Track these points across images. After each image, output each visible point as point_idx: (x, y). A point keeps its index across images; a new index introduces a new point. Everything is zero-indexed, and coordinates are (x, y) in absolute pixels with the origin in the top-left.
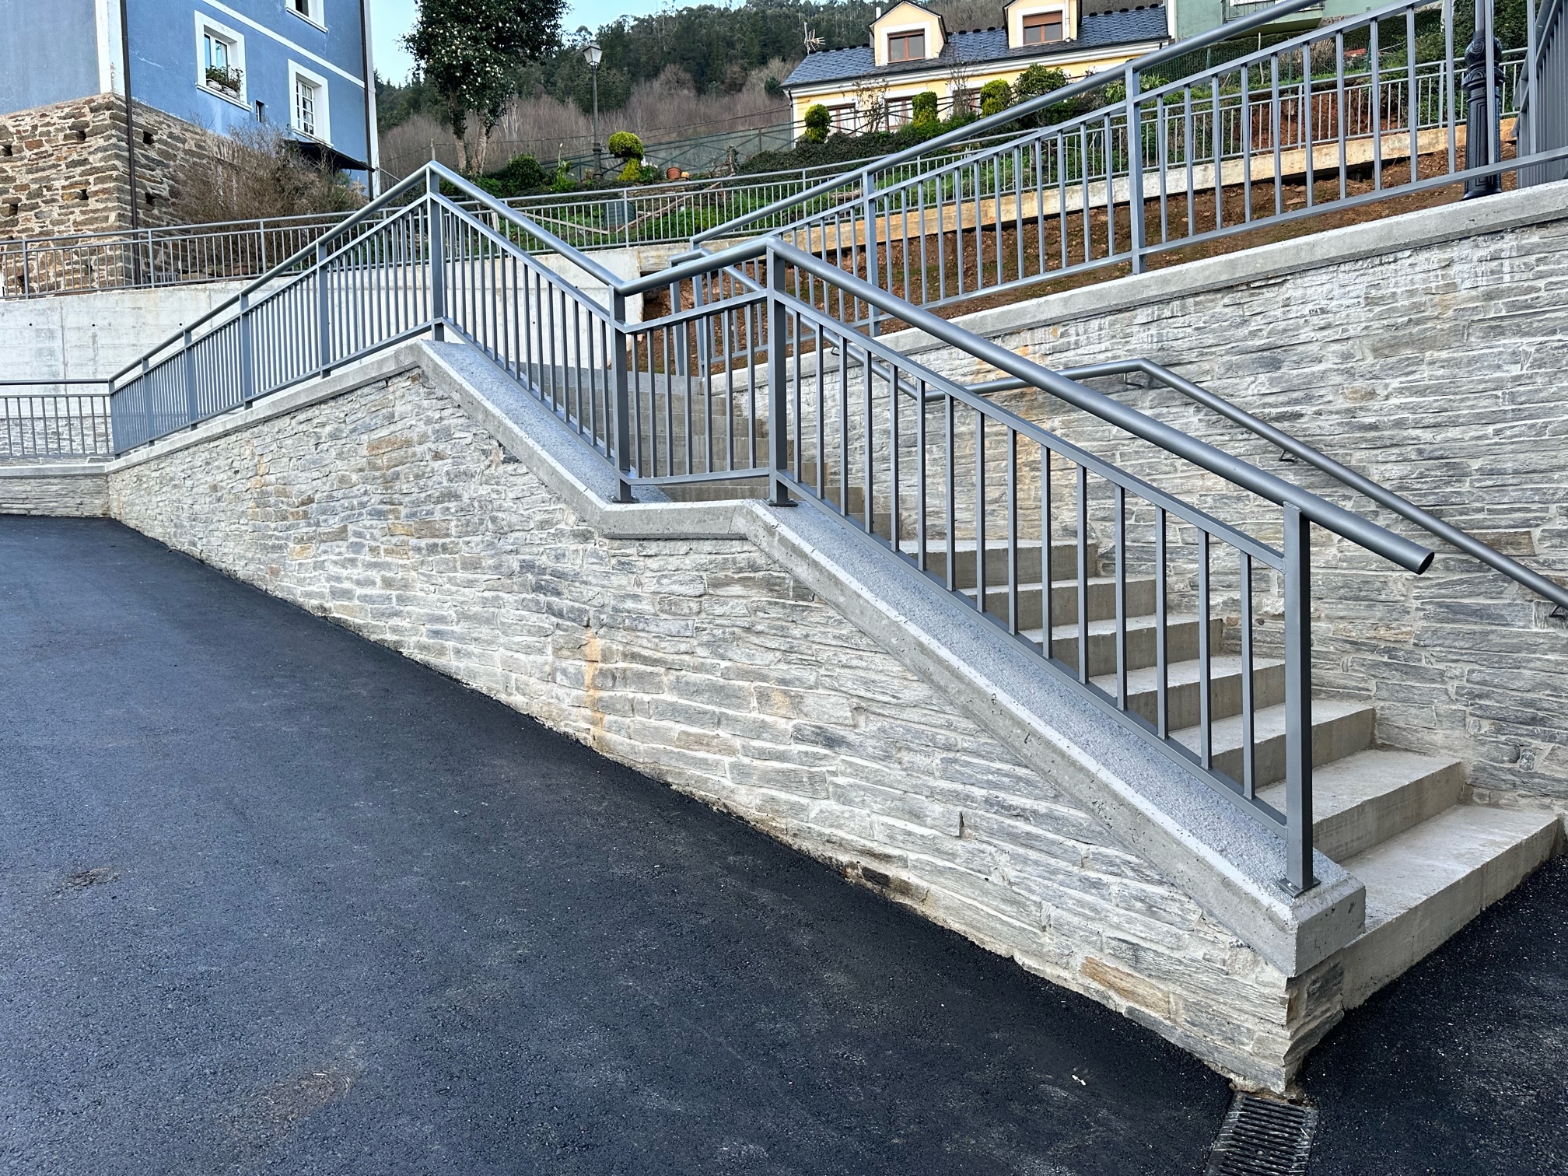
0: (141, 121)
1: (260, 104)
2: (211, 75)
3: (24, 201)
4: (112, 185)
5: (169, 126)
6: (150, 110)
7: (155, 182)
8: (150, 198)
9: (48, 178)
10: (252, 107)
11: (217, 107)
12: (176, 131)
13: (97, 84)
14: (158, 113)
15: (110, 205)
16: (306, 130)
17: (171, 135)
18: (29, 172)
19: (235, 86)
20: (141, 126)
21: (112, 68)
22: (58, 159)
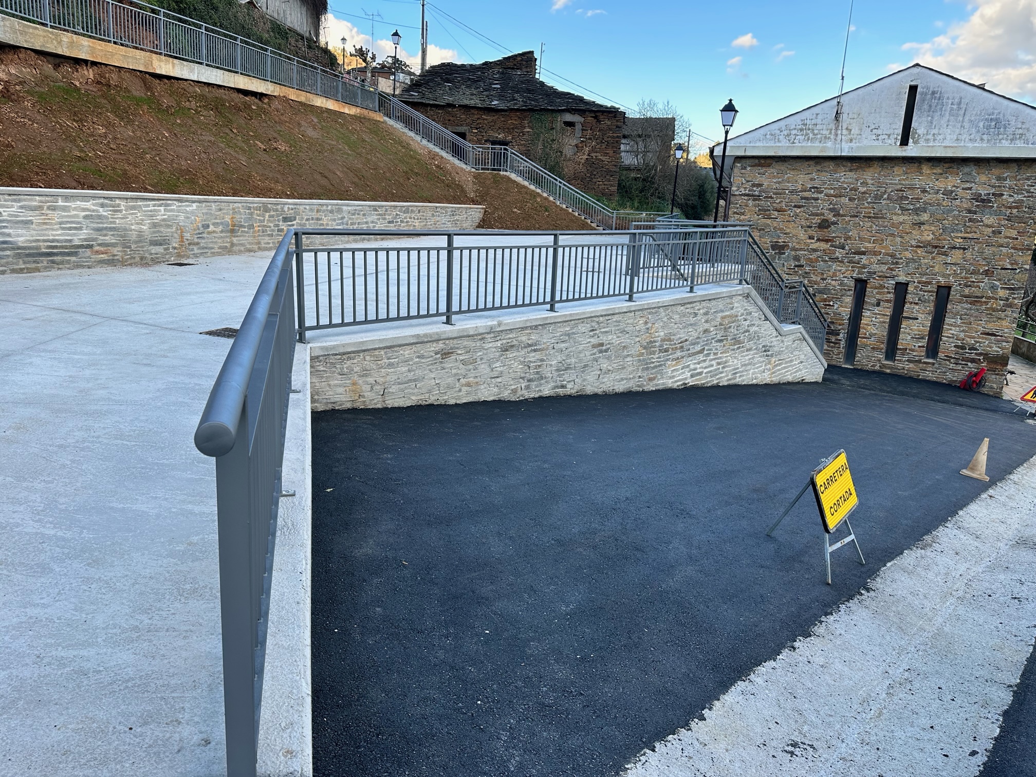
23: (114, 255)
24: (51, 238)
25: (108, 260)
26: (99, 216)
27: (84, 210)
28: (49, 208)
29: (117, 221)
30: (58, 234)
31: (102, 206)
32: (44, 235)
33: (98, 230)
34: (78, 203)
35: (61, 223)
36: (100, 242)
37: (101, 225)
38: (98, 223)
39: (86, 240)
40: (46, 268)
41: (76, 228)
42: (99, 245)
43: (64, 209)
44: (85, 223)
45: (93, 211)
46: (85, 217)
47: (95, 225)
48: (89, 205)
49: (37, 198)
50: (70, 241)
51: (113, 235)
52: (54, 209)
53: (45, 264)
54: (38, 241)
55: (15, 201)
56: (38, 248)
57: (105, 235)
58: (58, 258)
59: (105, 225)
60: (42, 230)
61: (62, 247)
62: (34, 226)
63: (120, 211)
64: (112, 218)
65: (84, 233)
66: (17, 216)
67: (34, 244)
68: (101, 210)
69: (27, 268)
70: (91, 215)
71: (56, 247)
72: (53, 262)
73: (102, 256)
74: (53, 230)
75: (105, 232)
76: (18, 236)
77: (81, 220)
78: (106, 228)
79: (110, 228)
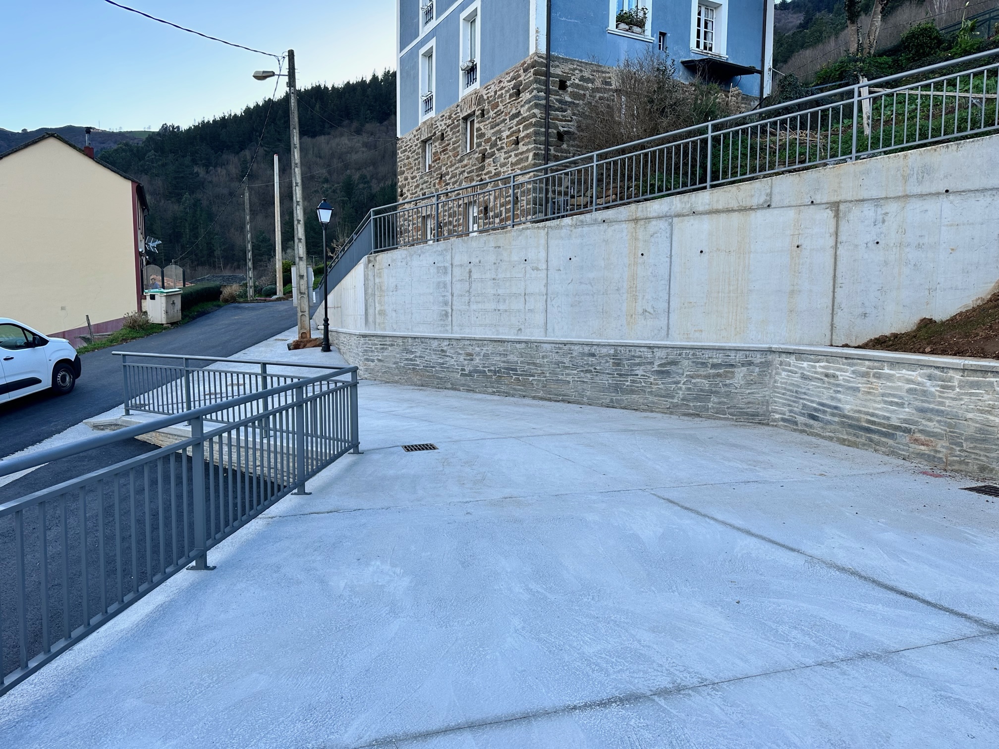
0: (558, 71)
1: (663, 34)
2: (621, 19)
3: (489, 151)
4: (531, 130)
5: (581, 71)
6: (566, 61)
7: (566, 121)
8: (560, 136)
9: (500, 131)
10: (655, 39)
11: (624, 45)
12: (586, 74)
13: (528, 49)
14: (572, 62)
15: (530, 147)
16: (705, 48)
17: (582, 79)
18: (492, 128)
19: (641, 24)
20: (558, 76)
21: (537, 32)
22: (506, 115)
23: (936, 451)
24: (871, 411)
25: (929, 456)
26: (925, 391)
27: (909, 381)
28: (874, 376)
29: (947, 402)
30: (878, 408)
31: (930, 377)
32: (865, 406)
33: (922, 410)
34: (904, 371)
35: (883, 395)
36: (921, 428)
37: (926, 405)
38: (923, 401)
39: (905, 421)
40: (864, 445)
41: (897, 404)
42: (921, 431)
43: (889, 378)
44: (908, 397)
45: (919, 384)
46: (909, 391)
47: (918, 404)
48: (914, 375)
49: (867, 363)
50: (888, 418)
51: (939, 422)
52: (878, 376)
53: (863, 440)
54: (859, 412)
55: (849, 365)
56: (858, 420)
57: (930, 420)
58: (875, 437)
59: (931, 406)
60: (866, 400)
61: (879, 424)
62: (860, 395)
63: (952, 388)
64: (940, 397)
65: (906, 412)
66: (848, 381)
67: (857, 415)
68: (928, 383)
69: (849, 441)
70: (916, 390)
71: (873, 423)
72: (871, 440)
73: (922, 447)
74: (875, 401)
75: (929, 415)
76: (847, 403)
77: (904, 394)
78: (932, 410)
79: (937, 411)
